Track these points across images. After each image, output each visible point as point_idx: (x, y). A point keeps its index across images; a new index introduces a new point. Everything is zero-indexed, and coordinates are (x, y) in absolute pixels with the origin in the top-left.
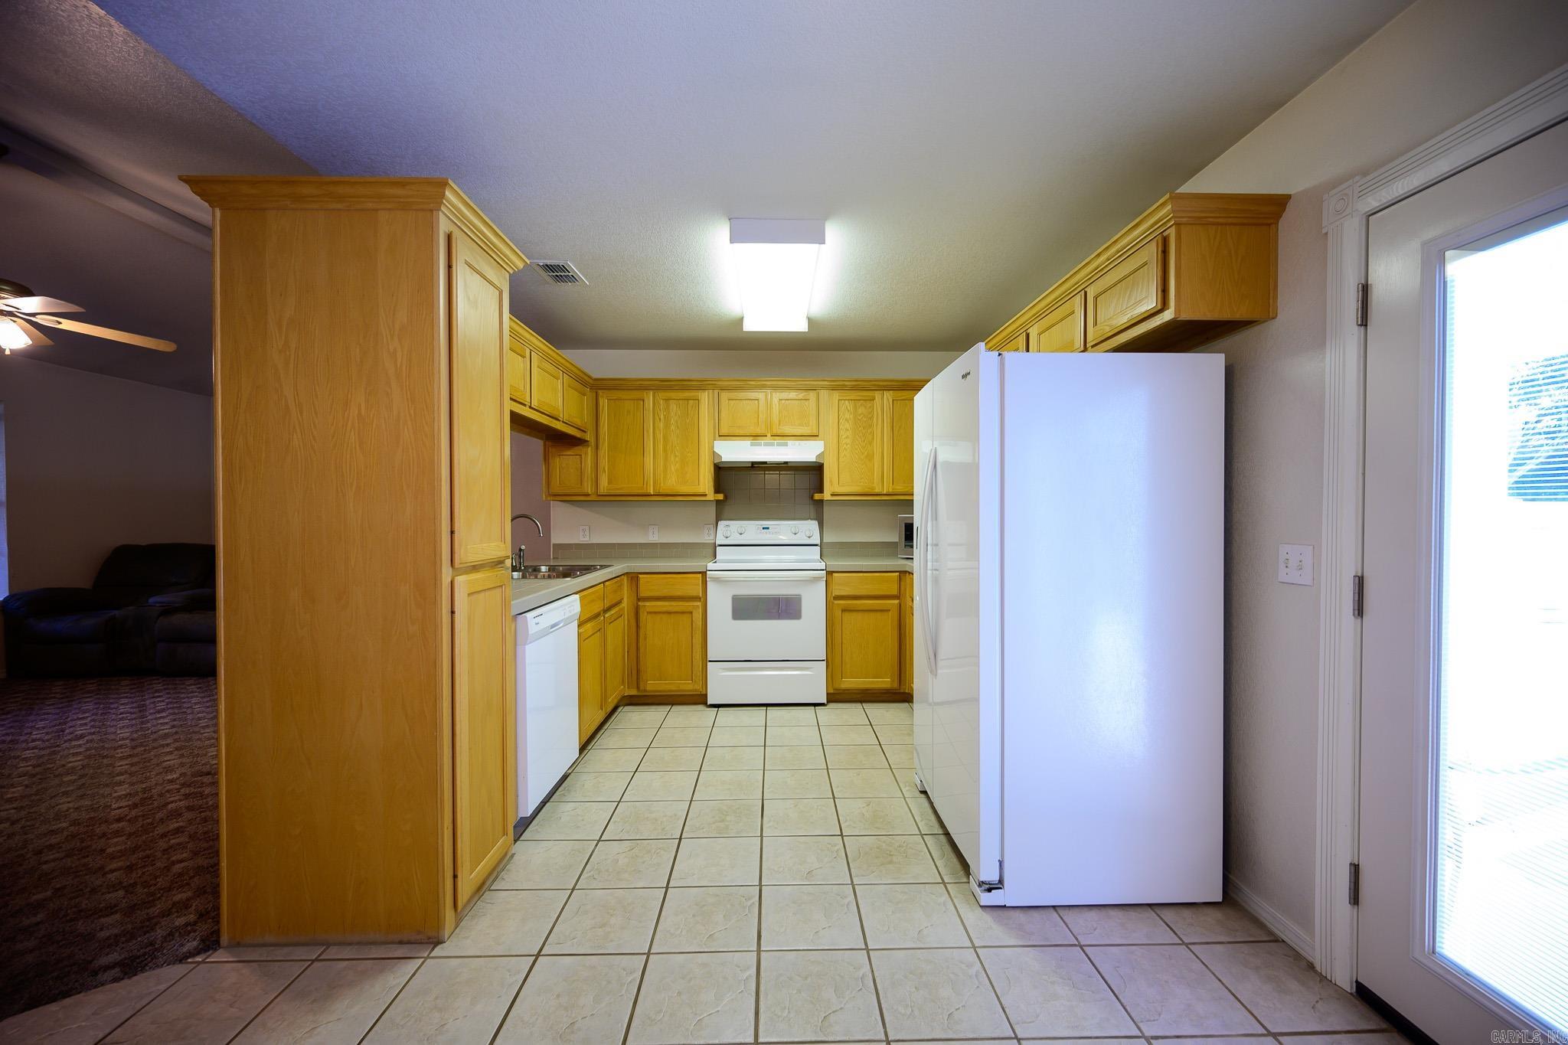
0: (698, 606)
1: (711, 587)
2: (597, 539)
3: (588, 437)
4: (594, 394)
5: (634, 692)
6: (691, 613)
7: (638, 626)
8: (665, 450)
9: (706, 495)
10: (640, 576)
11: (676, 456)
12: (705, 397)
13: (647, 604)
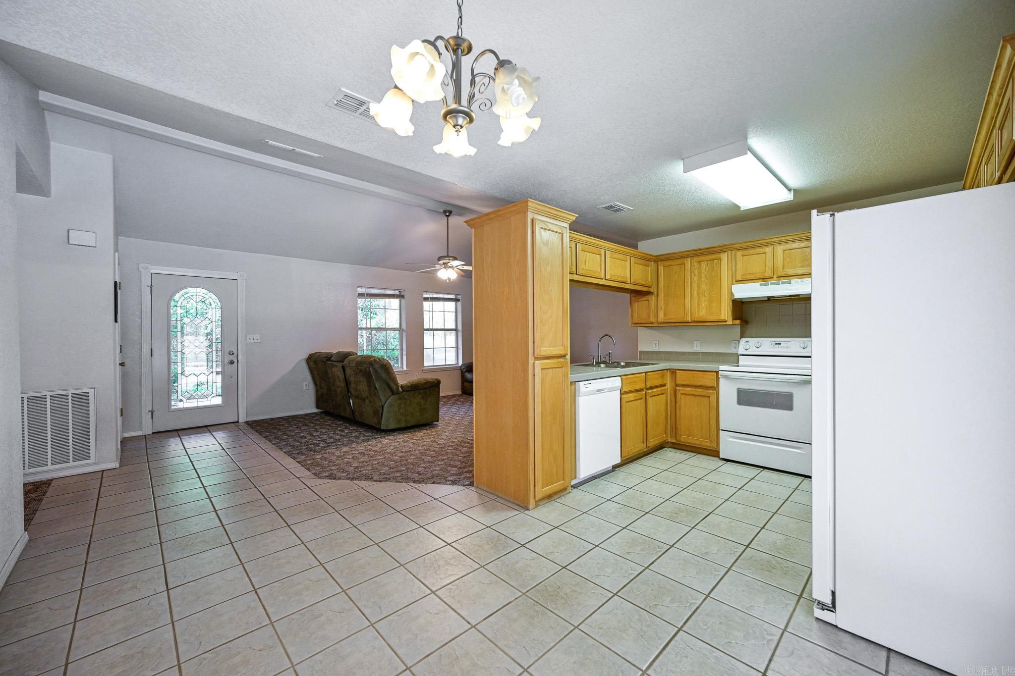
0: (714, 394)
1: (722, 381)
2: (663, 349)
3: (652, 290)
4: (656, 264)
5: (674, 441)
6: (709, 397)
7: (676, 402)
8: (698, 294)
9: (726, 321)
10: (677, 371)
11: (705, 296)
12: (724, 257)
13: (681, 388)
